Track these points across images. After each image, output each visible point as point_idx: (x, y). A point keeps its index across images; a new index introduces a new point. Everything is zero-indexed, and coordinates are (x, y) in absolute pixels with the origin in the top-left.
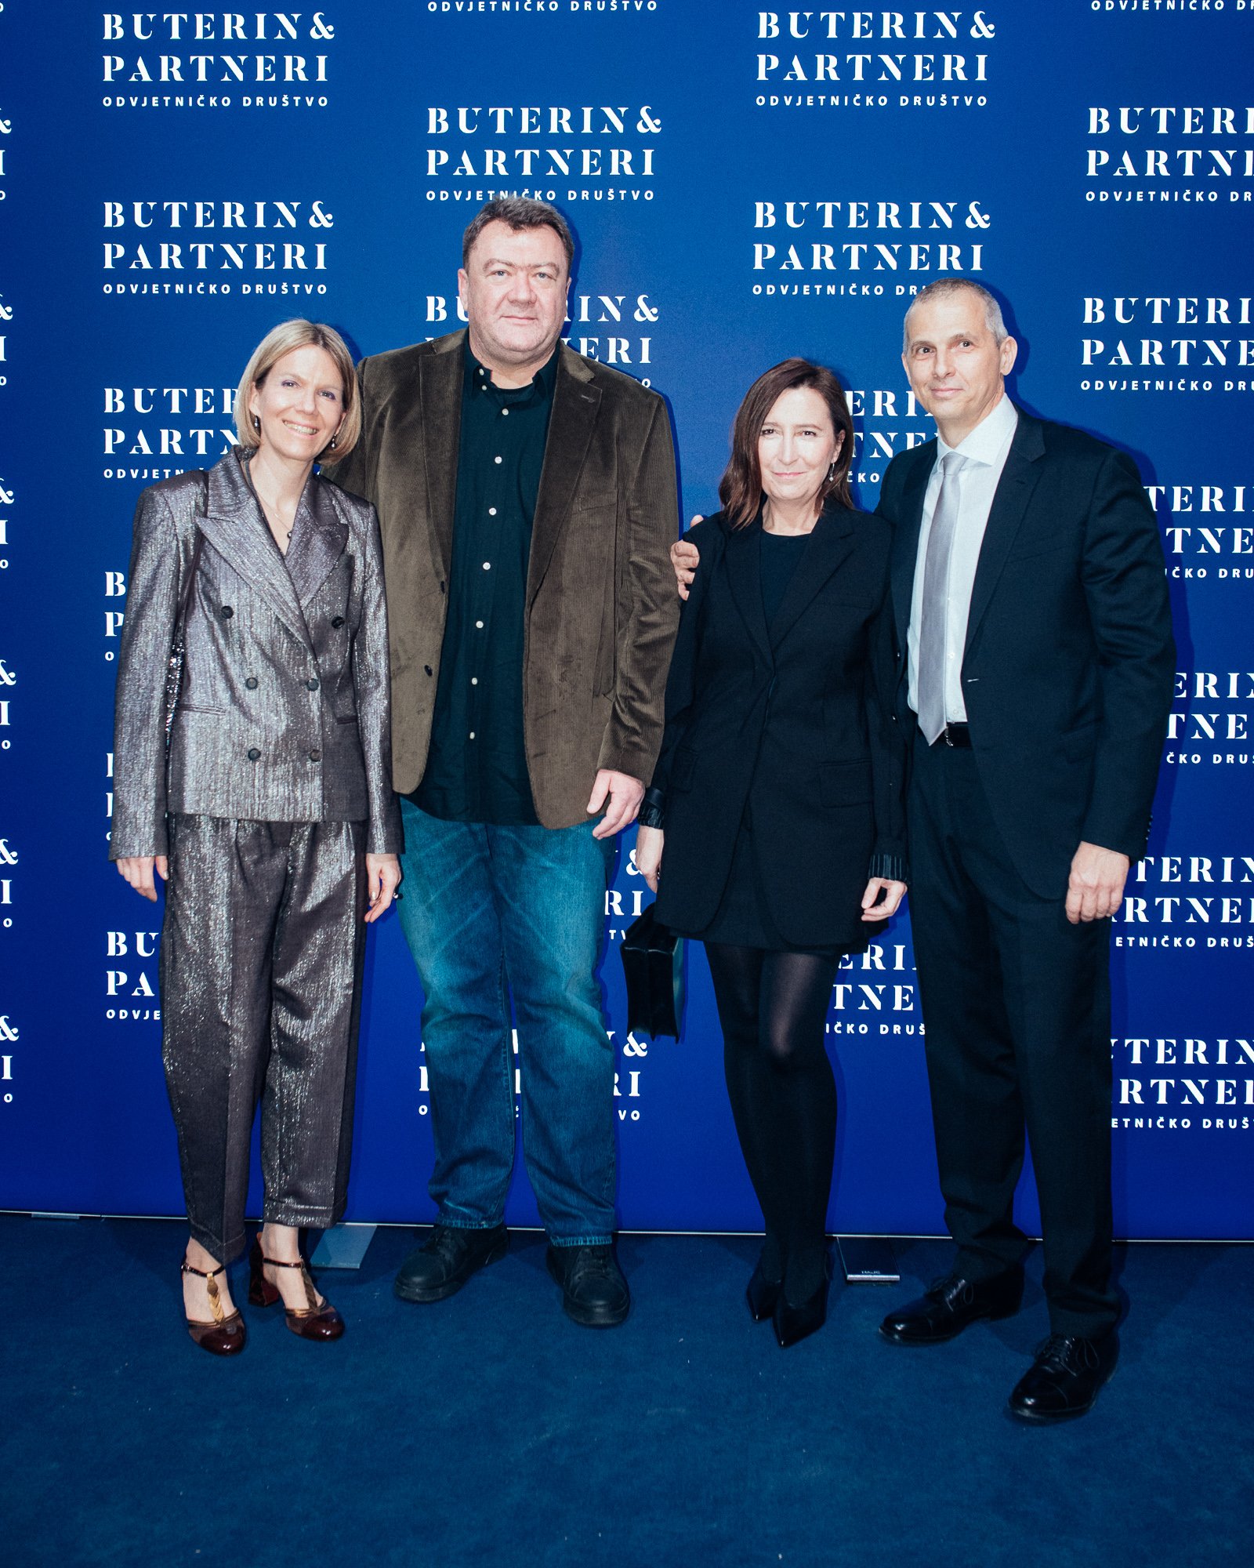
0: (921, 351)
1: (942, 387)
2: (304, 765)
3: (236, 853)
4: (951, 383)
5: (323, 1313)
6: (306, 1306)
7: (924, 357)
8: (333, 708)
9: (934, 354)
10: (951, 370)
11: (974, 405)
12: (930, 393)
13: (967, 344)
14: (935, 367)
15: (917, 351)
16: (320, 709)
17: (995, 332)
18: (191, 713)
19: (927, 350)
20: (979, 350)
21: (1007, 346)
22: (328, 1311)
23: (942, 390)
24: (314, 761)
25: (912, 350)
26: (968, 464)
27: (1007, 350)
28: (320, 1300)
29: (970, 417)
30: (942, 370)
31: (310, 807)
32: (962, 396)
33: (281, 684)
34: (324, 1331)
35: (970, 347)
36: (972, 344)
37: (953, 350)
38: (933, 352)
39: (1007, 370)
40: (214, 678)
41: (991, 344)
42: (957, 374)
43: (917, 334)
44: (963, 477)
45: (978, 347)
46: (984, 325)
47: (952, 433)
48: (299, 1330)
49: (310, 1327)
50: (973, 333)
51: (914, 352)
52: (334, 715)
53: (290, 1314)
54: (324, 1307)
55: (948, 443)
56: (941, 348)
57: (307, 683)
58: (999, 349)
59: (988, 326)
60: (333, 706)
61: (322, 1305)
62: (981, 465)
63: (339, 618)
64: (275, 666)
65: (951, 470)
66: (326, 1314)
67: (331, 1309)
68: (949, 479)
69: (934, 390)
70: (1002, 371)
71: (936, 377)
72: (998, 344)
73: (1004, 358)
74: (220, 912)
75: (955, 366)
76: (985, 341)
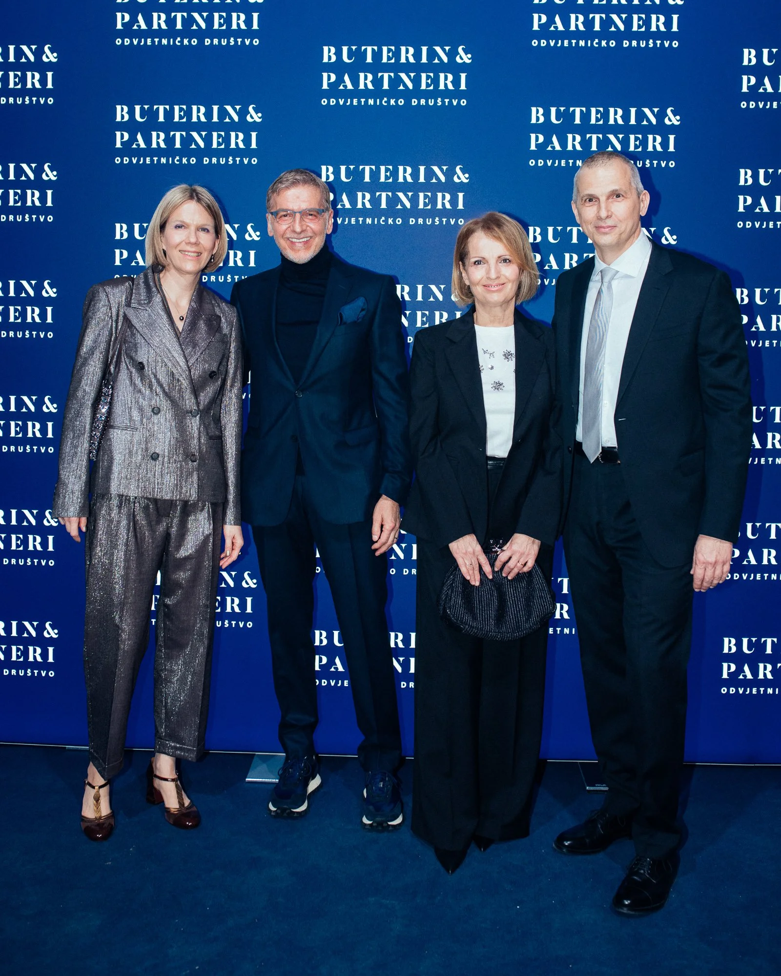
0: (588, 200)
1: (603, 225)
2: (188, 464)
3: (132, 518)
4: (609, 222)
5: (188, 811)
6: (177, 806)
7: (590, 205)
8: (207, 429)
9: (596, 203)
10: (610, 214)
11: (624, 236)
12: (594, 229)
13: (618, 196)
14: (598, 212)
15: (585, 200)
16: (199, 429)
17: (637, 188)
18: (115, 430)
19: (590, 200)
20: (628, 200)
21: (644, 197)
22: (192, 809)
23: (604, 228)
24: (193, 461)
25: (582, 200)
26: (618, 276)
27: (644, 199)
28: (187, 802)
29: (621, 245)
30: (603, 214)
31: (190, 491)
32: (617, 231)
33: (175, 412)
34: (187, 823)
35: (621, 198)
36: (623, 196)
37: (610, 200)
38: (596, 201)
39: (643, 213)
40: (131, 408)
41: (635, 196)
42: (613, 216)
43: (586, 190)
44: (614, 283)
45: (626, 198)
46: (630, 183)
47: (609, 255)
48: (171, 821)
49: (180, 819)
50: (624, 188)
51: (583, 201)
52: (208, 434)
53: (167, 810)
54: (189, 807)
55: (604, 261)
56: (603, 199)
57: (191, 412)
58: (639, 197)
59: (633, 184)
60: (206, 428)
61: (188, 806)
62: (627, 276)
63: (214, 372)
64: (171, 401)
65: (606, 279)
66: (189, 812)
67: (194, 809)
68: (605, 284)
69: (598, 228)
70: (641, 213)
71: (600, 218)
72: (639, 195)
73: (642, 205)
74: (120, 555)
75: (612, 210)
76: (631, 193)
